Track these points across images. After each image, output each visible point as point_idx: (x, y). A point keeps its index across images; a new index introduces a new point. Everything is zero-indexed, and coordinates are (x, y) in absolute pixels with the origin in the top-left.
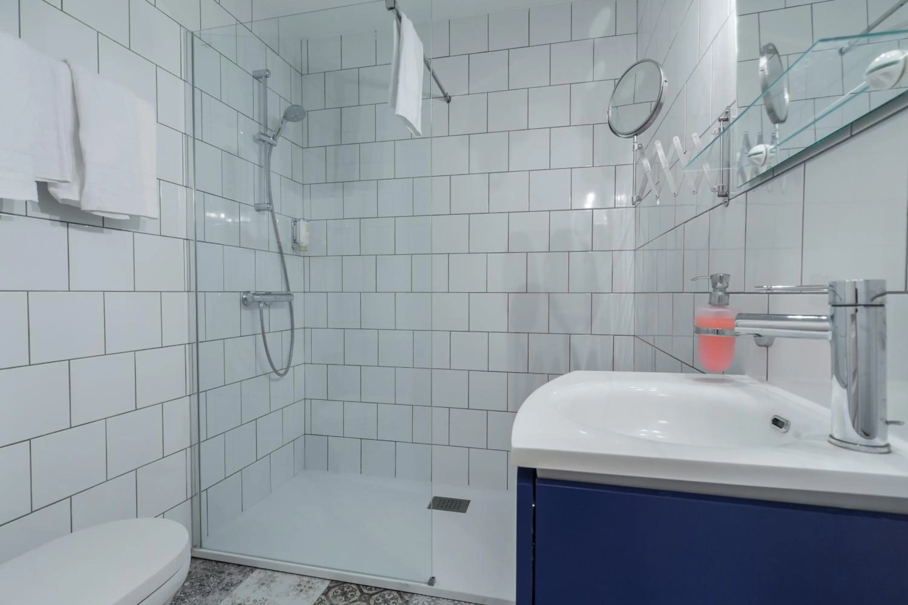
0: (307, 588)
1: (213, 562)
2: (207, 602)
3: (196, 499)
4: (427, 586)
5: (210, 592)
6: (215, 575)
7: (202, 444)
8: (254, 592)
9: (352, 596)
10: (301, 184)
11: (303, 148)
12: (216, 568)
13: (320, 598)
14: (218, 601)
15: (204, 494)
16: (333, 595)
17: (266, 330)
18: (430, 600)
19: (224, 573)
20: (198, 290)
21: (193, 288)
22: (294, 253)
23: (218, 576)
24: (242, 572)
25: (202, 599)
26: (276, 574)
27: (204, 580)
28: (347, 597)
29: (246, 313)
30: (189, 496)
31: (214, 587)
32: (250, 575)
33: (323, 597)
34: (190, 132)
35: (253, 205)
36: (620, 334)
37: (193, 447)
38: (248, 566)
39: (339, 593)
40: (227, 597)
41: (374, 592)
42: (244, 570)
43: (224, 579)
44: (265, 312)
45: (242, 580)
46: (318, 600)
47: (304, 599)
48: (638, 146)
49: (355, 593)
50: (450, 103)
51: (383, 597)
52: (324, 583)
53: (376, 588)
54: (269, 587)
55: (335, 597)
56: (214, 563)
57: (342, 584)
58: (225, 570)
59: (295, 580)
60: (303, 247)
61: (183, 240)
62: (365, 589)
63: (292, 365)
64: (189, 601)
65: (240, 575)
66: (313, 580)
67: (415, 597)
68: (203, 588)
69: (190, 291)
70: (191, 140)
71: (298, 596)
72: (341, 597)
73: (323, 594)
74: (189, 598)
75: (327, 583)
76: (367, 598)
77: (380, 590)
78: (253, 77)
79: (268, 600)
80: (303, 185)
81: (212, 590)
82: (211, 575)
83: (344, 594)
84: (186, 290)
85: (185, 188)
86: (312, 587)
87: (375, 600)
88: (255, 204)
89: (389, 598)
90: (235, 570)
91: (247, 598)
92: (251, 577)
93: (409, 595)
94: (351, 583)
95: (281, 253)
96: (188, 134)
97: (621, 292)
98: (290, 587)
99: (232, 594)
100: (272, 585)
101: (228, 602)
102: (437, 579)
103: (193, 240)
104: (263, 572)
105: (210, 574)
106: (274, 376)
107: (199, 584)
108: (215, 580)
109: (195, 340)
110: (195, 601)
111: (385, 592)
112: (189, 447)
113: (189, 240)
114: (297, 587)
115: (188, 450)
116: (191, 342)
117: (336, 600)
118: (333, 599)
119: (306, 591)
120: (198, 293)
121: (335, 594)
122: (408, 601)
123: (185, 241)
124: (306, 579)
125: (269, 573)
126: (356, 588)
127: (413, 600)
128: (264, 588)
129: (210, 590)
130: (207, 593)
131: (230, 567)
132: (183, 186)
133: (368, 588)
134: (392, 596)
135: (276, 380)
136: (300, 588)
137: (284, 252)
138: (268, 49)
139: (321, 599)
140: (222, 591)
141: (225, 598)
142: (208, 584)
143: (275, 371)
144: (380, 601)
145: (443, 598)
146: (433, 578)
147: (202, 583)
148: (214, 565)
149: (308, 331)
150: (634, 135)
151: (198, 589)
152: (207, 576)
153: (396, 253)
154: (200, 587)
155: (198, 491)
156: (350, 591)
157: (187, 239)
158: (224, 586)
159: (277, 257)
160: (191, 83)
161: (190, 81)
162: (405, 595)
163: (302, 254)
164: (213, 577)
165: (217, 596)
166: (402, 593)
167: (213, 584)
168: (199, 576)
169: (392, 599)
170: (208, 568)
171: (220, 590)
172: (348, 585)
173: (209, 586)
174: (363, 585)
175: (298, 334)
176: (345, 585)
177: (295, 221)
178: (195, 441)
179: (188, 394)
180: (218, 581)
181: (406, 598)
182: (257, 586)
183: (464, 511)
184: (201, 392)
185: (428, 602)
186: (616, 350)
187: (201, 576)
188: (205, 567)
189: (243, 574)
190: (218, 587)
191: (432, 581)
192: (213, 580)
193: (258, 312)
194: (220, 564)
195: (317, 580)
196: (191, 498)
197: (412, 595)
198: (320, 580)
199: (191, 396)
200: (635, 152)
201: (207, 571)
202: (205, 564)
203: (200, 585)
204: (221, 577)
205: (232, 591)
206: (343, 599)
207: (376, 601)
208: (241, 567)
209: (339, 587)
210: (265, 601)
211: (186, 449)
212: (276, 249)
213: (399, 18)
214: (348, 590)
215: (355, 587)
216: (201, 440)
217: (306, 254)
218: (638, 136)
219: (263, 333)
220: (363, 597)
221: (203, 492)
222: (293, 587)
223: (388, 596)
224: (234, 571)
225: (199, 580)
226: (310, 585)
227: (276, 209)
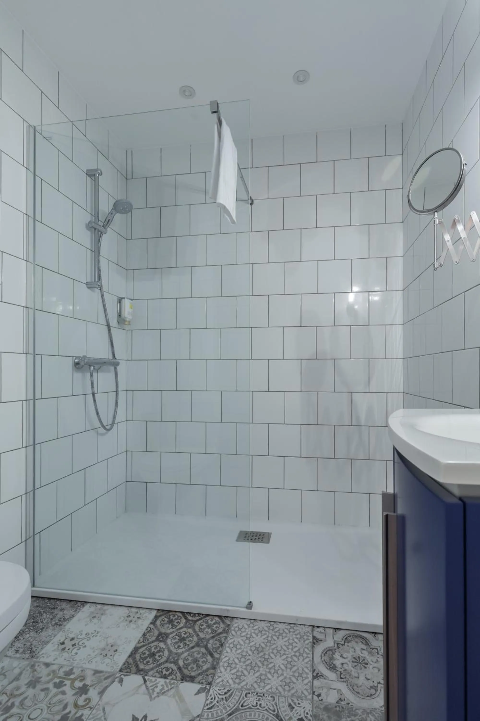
0: (136, 619)
1: (46, 599)
2: (41, 638)
3: (30, 541)
4: (245, 610)
5: (44, 628)
6: (48, 611)
7: (36, 491)
8: (86, 625)
9: (178, 624)
10: (125, 269)
11: (127, 240)
12: (48, 604)
13: (148, 627)
14: (51, 637)
15: (37, 537)
16: (160, 624)
17: (96, 391)
18: (249, 622)
19: (56, 609)
20: (36, 353)
21: (31, 351)
22: (119, 327)
23: (50, 612)
24: (74, 607)
25: (36, 636)
26: (106, 607)
27: (37, 617)
28: (174, 625)
29: (78, 375)
30: (24, 539)
31: (47, 623)
32: (81, 609)
33: (152, 626)
34: (31, 214)
35: (85, 283)
36: (392, 392)
37: (28, 494)
38: (79, 601)
39: (166, 622)
40: (60, 632)
41: (198, 618)
42: (76, 605)
43: (56, 615)
44: (95, 375)
45: (74, 614)
46: (147, 629)
47: (134, 629)
48: (439, 221)
49: (181, 621)
50: (253, 206)
51: (207, 622)
52: (151, 612)
53: (199, 614)
54: (100, 619)
55: (162, 625)
56: (47, 601)
57: (168, 613)
58: (58, 607)
59: (123, 612)
60: (127, 321)
61: (22, 307)
62: (189, 616)
63: (116, 421)
64: (23, 638)
65: (72, 610)
66: (142, 611)
67: (235, 621)
68: (37, 625)
69: (28, 354)
70: (31, 221)
71: (128, 627)
72: (168, 625)
73: (151, 623)
74: (23, 635)
75: (154, 613)
76: (192, 624)
77: (203, 616)
78: (87, 174)
79: (100, 632)
80: (127, 270)
81: (45, 626)
82: (44, 612)
83: (171, 622)
84: (25, 352)
85: (25, 262)
86: (141, 617)
87: (199, 626)
88: (86, 282)
89: (212, 623)
90: (67, 605)
91: (80, 632)
92: (83, 612)
93: (229, 619)
94: (176, 612)
95: (108, 325)
96: (29, 215)
97: (393, 358)
98: (120, 618)
99: (65, 629)
100: (103, 617)
101: (62, 636)
102: (254, 603)
103: (32, 309)
104: (93, 606)
105: (42, 611)
106: (102, 430)
107: (32, 621)
108: (48, 616)
109: (32, 398)
110: (29, 637)
111: (208, 618)
112: (24, 494)
113: (28, 308)
114: (126, 618)
115: (24, 497)
116: (28, 399)
117: (164, 629)
118: (161, 627)
119: (135, 621)
120: (36, 356)
121: (162, 622)
122: (229, 625)
123: (25, 308)
124: (134, 610)
125: (99, 606)
126: (181, 616)
127: (234, 623)
128: (95, 621)
129: (43, 626)
130: (40, 629)
131: (62, 603)
132: (23, 260)
133: (192, 615)
134: (214, 621)
135: (102, 435)
136: (130, 619)
137: (111, 325)
138: (99, 153)
139: (150, 628)
140: (55, 626)
141: (58, 633)
142: (41, 621)
143: (103, 426)
144: (204, 626)
145: (260, 620)
146: (251, 602)
147: (36, 620)
148: (46, 602)
149: (130, 393)
150: (435, 212)
151: (31, 626)
152: (40, 612)
153: (207, 327)
154: (34, 624)
155: (32, 534)
156: (176, 619)
157: (26, 307)
158: (57, 621)
159: (106, 328)
160: (33, 171)
161: (32, 169)
162: (226, 619)
163: (125, 327)
164: (46, 613)
165: (50, 631)
166: (223, 618)
167: (46, 621)
168: (32, 613)
169: (214, 624)
170: (41, 606)
171: (53, 626)
172: (174, 613)
173: (42, 622)
174: (187, 613)
175: (122, 395)
176: (170, 614)
177: (120, 301)
178: (31, 488)
179: (24, 446)
180: (51, 617)
181: (228, 622)
182: (88, 619)
183: (268, 543)
184: (36, 444)
185: (247, 624)
186: (389, 405)
187: (34, 614)
188: (37, 604)
189: (75, 608)
190: (51, 622)
191: (250, 605)
192: (46, 616)
193: (88, 375)
194: (52, 601)
195: (145, 610)
196: (26, 541)
197: (232, 619)
198: (147, 610)
199: (27, 448)
200: (436, 226)
201: (40, 609)
202: (37, 602)
203: (34, 622)
204: (53, 613)
205: (64, 626)
206: (170, 627)
207: (201, 627)
208: (72, 602)
209: (165, 616)
210: (97, 633)
211: (21, 496)
212: (104, 323)
213: (220, 122)
214: (174, 618)
215: (180, 614)
216: (36, 488)
217: (129, 328)
218: (438, 213)
219: (93, 394)
220: (188, 623)
221: (37, 535)
222: (123, 618)
223: (211, 621)
224: (67, 607)
225: (33, 618)
226: (138, 615)
227: (105, 288)
